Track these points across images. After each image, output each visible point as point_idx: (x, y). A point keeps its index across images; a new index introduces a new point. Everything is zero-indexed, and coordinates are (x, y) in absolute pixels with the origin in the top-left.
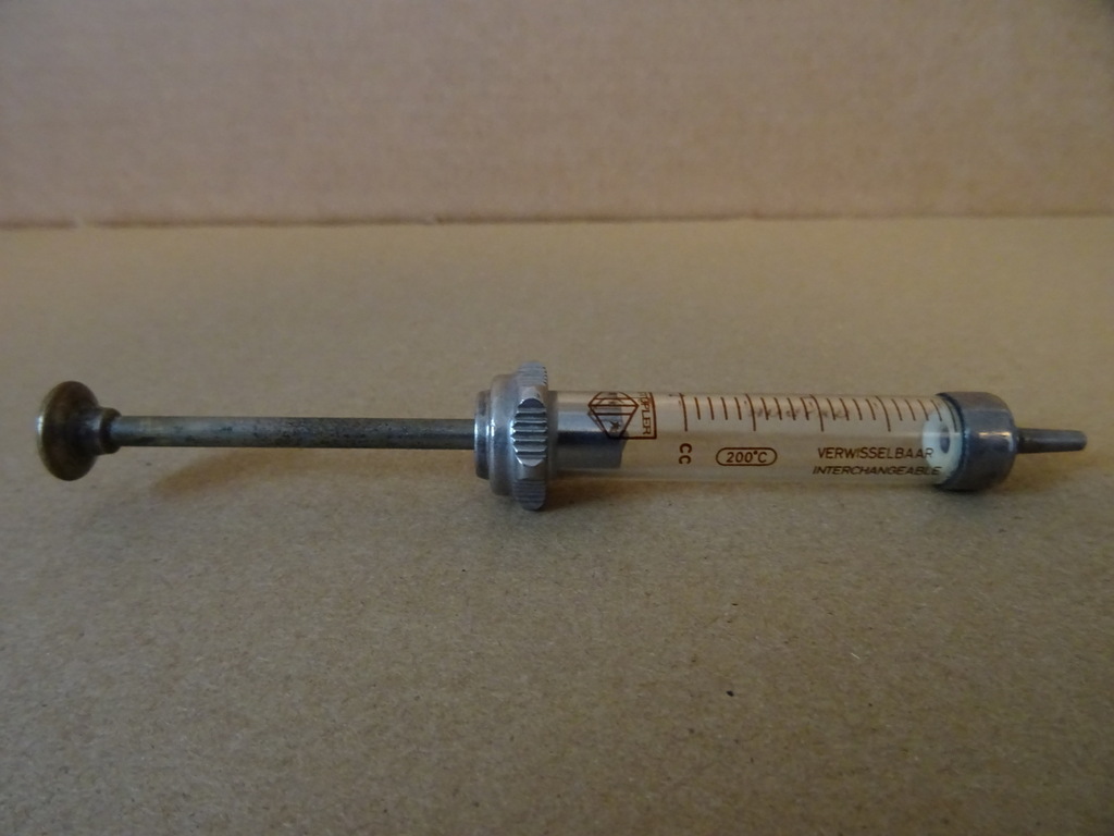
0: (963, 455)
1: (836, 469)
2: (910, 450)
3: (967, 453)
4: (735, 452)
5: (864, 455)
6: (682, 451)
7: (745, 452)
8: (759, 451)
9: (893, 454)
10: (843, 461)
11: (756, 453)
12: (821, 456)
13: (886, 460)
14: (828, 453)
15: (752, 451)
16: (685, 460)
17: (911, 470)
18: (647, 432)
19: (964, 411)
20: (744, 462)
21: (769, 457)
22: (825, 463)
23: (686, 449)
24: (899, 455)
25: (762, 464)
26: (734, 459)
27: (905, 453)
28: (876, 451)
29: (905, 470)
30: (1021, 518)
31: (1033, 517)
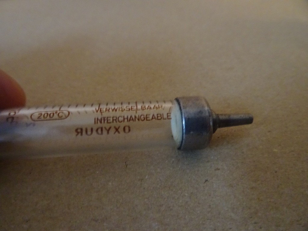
30: (219, 169)
31: (226, 168)
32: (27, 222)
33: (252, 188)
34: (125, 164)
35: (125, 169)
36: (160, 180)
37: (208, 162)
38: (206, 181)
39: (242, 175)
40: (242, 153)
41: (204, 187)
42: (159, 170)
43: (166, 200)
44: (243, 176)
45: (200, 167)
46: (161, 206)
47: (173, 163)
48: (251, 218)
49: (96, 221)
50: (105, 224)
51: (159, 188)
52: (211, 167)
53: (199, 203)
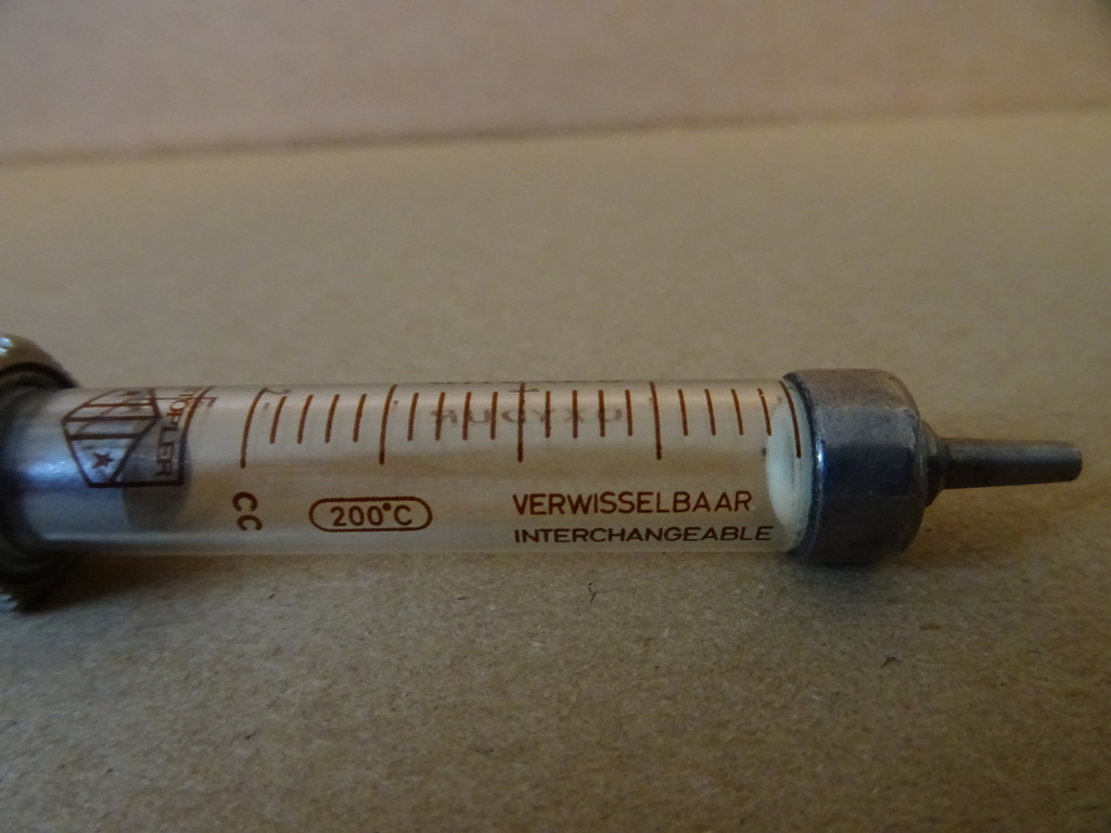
0: (814, 503)
1: (558, 534)
2: (702, 495)
3: (820, 498)
4: (346, 506)
5: (610, 507)
6: (239, 509)
7: (365, 506)
8: (394, 504)
9: (667, 503)
10: (568, 520)
11: (387, 507)
12: (521, 510)
13: (655, 514)
14: (533, 505)
15: (380, 504)
16: (250, 524)
17: (711, 534)
18: (163, 473)
19: (819, 413)
20: (367, 525)
21: (417, 515)
22: (530, 523)
23: (245, 503)
24: (681, 506)
25: (406, 526)
26: (345, 519)
27: (693, 502)
28: (634, 499)
29: (701, 534)
30: (938, 628)
31: (964, 625)
32: (248, 738)
33: (1073, 694)
34: (587, 589)
35: (588, 603)
36: (716, 645)
37: (894, 601)
38: (891, 659)
39: (1029, 652)
40: (1025, 581)
41: (881, 677)
42: (708, 615)
43: (739, 707)
44: (1032, 654)
45: (864, 615)
46: (723, 725)
47: (759, 598)
48: (1074, 789)
49: (488, 752)
50: (517, 765)
51: (712, 671)
52: (906, 618)
53: (866, 730)
